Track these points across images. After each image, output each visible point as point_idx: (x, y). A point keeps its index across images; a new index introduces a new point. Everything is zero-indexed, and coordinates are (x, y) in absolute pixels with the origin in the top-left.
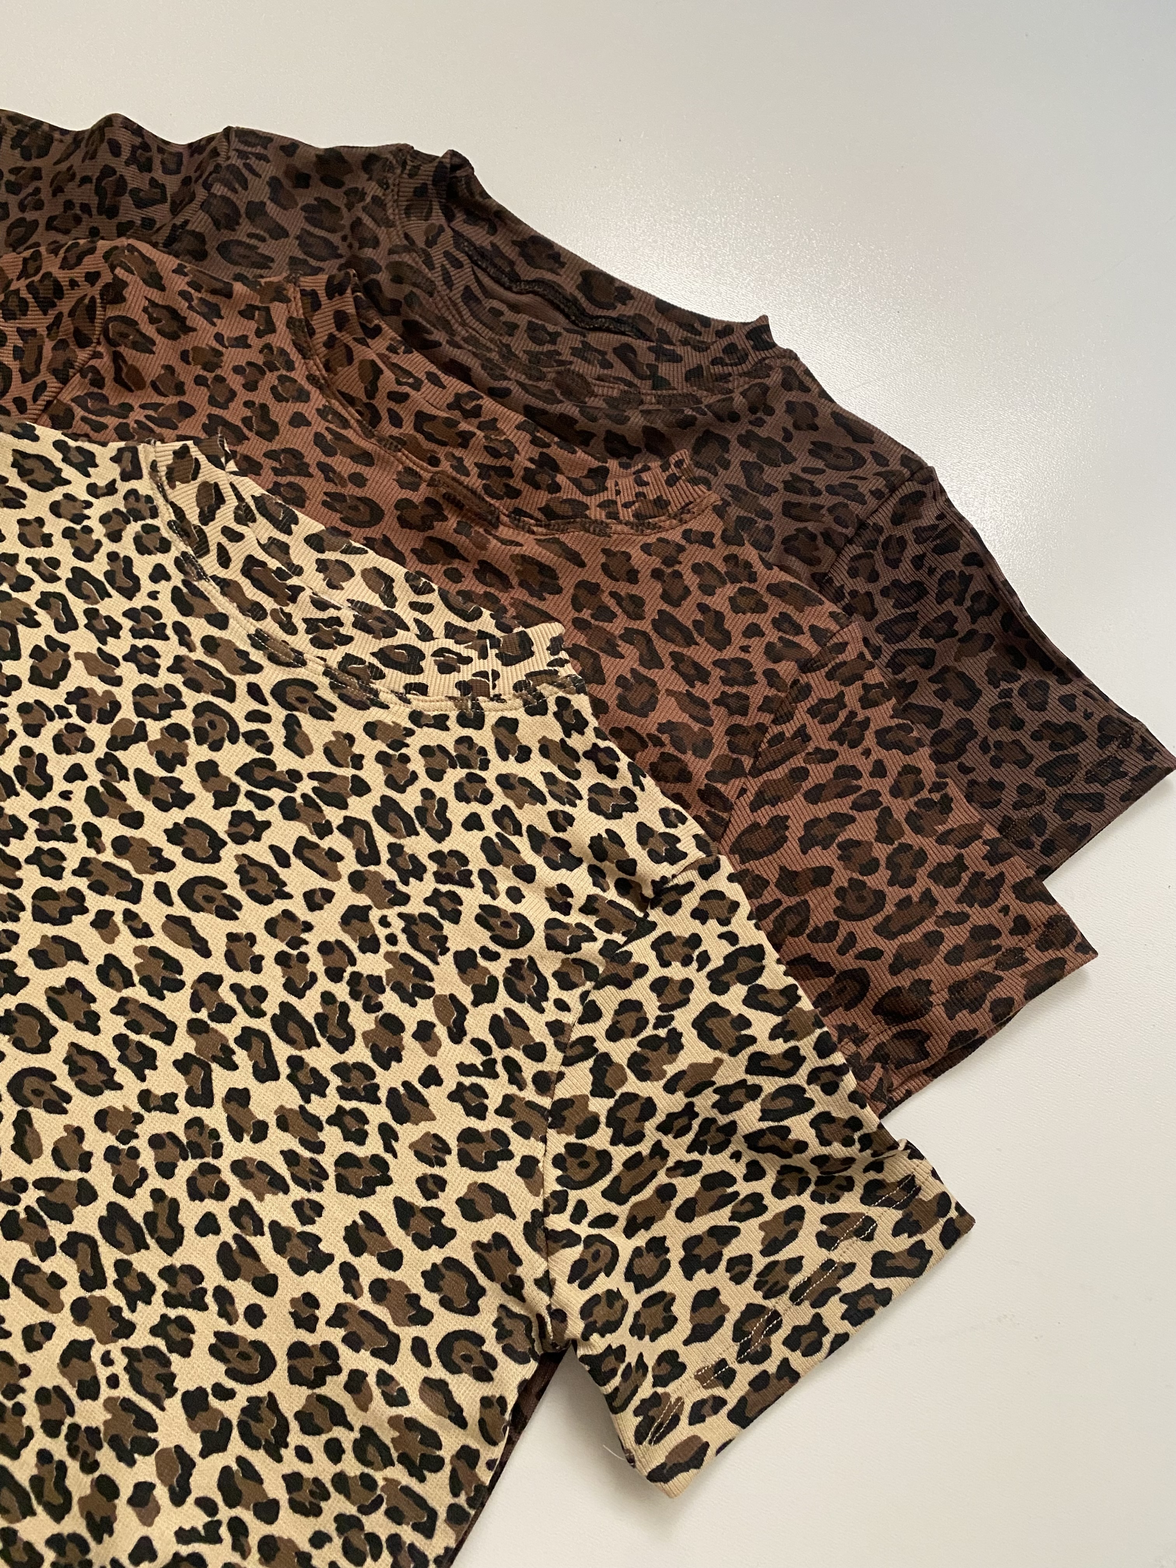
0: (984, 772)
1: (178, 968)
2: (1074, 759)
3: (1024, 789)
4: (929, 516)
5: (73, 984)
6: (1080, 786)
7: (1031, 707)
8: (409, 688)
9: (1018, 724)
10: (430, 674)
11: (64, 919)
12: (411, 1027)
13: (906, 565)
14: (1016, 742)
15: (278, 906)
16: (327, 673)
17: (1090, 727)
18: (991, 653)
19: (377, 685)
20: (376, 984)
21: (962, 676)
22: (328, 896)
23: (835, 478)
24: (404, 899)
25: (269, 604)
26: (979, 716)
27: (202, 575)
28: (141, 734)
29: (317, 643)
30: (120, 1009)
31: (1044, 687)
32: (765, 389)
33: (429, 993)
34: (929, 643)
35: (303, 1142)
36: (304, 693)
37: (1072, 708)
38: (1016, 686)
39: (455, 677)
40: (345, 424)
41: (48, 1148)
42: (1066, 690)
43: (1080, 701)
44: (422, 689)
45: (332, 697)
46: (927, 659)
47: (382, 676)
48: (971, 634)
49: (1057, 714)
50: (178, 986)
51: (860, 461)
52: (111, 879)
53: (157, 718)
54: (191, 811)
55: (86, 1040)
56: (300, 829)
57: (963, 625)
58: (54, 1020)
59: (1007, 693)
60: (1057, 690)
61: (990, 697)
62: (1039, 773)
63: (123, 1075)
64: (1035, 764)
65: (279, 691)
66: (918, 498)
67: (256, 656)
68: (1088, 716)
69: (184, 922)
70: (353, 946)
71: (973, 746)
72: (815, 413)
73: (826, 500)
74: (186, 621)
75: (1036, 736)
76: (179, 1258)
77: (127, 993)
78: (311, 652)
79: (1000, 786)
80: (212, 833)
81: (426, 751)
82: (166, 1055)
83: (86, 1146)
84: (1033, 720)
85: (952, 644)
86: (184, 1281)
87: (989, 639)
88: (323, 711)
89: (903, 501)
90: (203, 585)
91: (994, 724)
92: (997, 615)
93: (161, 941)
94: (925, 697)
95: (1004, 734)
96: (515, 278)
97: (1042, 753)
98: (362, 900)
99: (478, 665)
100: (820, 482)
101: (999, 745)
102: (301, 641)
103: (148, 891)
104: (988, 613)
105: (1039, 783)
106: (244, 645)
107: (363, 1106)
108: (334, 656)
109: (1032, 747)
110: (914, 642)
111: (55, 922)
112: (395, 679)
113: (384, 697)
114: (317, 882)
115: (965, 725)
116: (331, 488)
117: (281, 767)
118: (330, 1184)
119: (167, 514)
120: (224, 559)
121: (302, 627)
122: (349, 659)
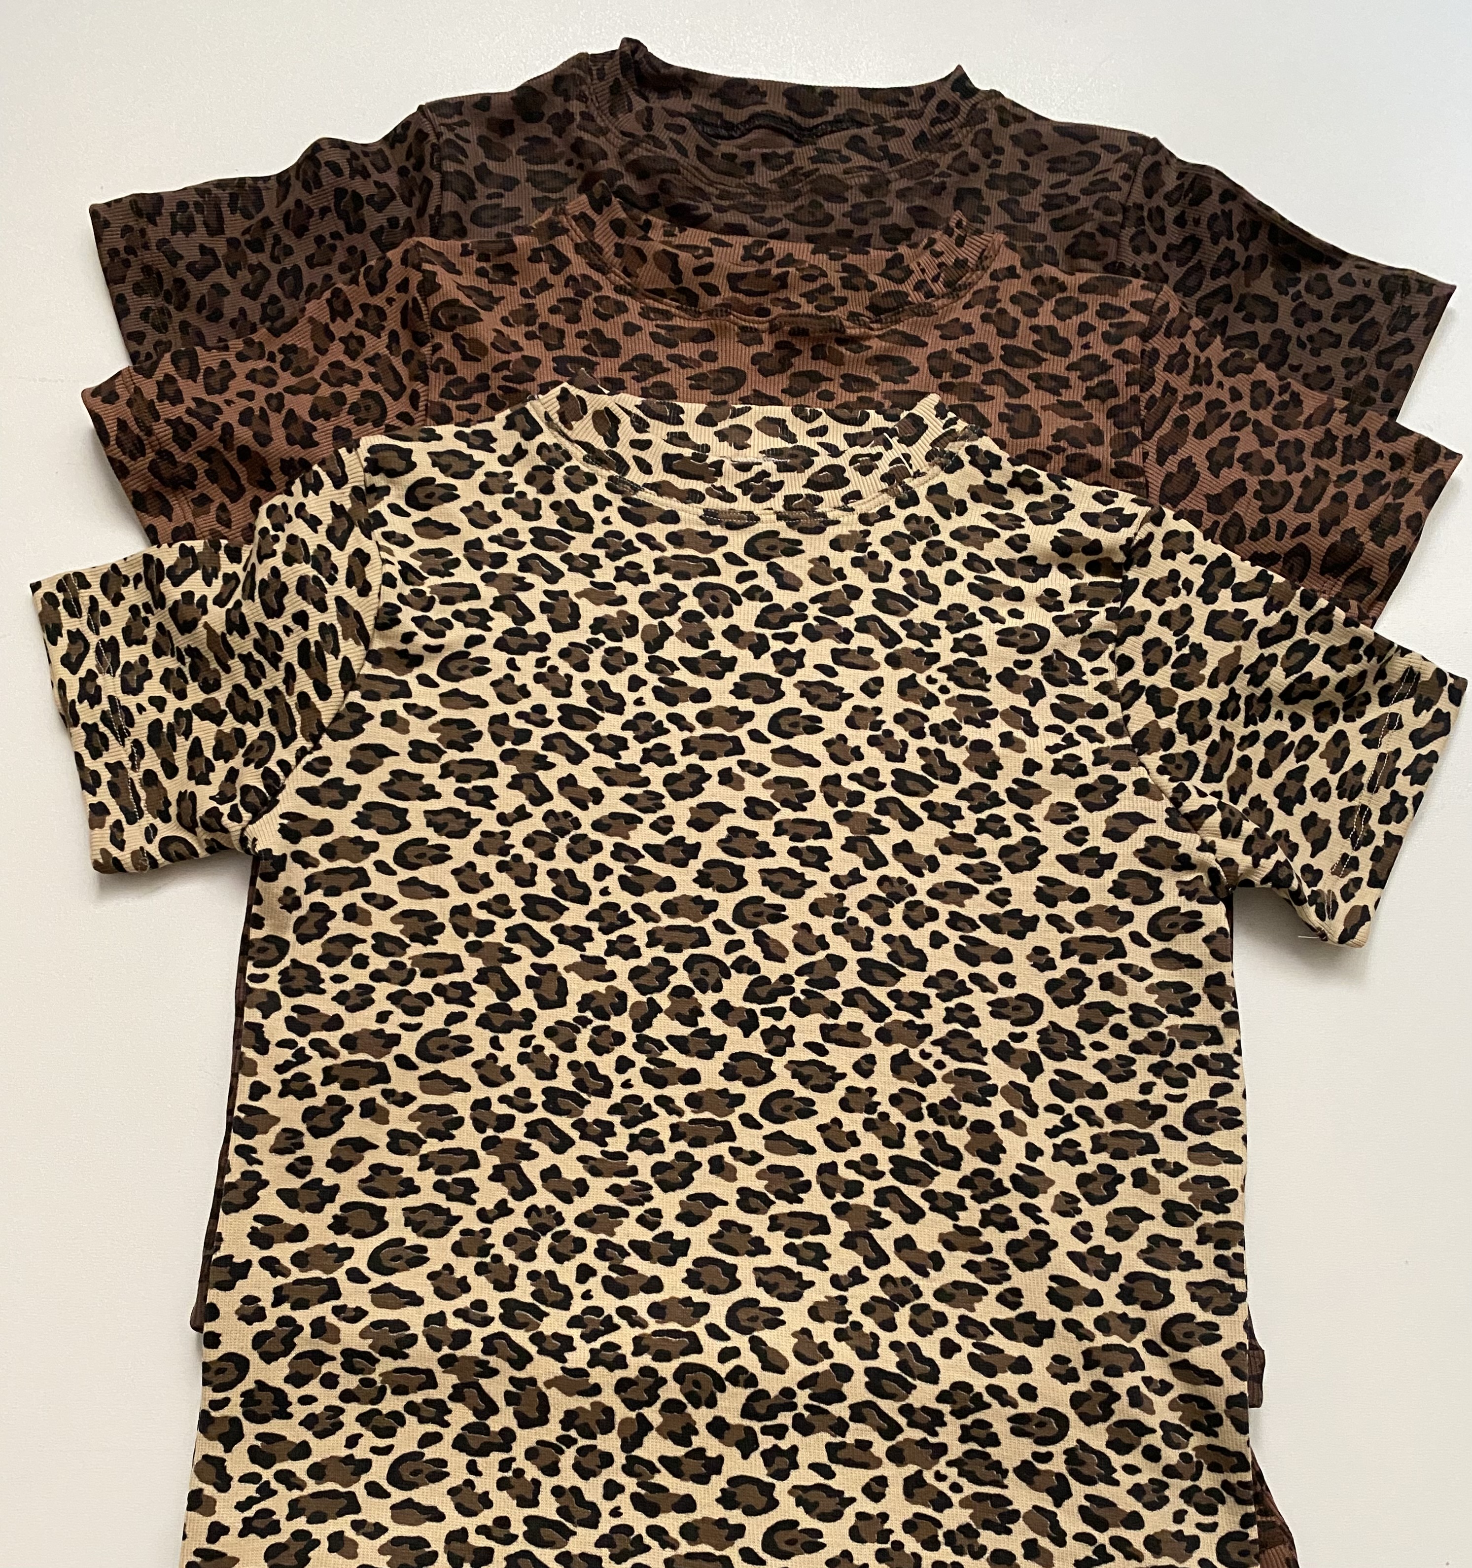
0: (1310, 364)
1: (803, 783)
2: (1373, 322)
3: (1346, 363)
4: (1170, 181)
5: (734, 831)
6: (1387, 341)
7: (1320, 297)
8: (845, 499)
9: (1317, 316)
10: (856, 481)
11: (698, 790)
12: (996, 742)
13: (1171, 228)
14: (1323, 330)
15: (847, 707)
16: (780, 517)
17: (1374, 292)
18: (1270, 269)
19: (820, 509)
20: (951, 725)
21: (1257, 297)
22: (879, 681)
23: (1084, 180)
24: (936, 657)
25: (700, 486)
26: (1285, 323)
27: (636, 488)
28: (666, 632)
29: (757, 499)
30: (780, 829)
31: (1323, 278)
32: (989, 133)
33: (994, 713)
34: (1222, 281)
35: (968, 855)
36: (772, 542)
37: (1353, 284)
38: (1301, 287)
39: (877, 474)
40: (668, 315)
41: (790, 946)
42: (1341, 272)
43: (1356, 274)
44: (857, 495)
45: (794, 535)
46: (1225, 294)
47: (820, 500)
48: (1249, 259)
49: (1343, 294)
50: (811, 795)
51: (1095, 159)
52: (713, 745)
53: (670, 613)
54: (740, 669)
55: (768, 863)
56: (829, 644)
57: (1241, 257)
58: (737, 861)
59: (1297, 296)
60: (1334, 276)
61: (1285, 305)
62: (1352, 344)
63: (811, 874)
64: (1345, 341)
65: (751, 548)
66: (1155, 168)
67: (716, 531)
68: (1367, 284)
69: (787, 749)
70: (919, 708)
71: (1292, 347)
72: (1038, 135)
73: (1085, 202)
74: (646, 529)
75: (1335, 319)
76: (932, 969)
77: (777, 817)
78: (757, 509)
79: (1328, 369)
80: (766, 677)
81: (886, 541)
82: (833, 846)
83: (816, 933)
84: (1327, 307)
85: (1239, 273)
86: (944, 981)
87: (1264, 259)
88: (793, 549)
89: (1146, 175)
90: (642, 495)
91: (1299, 323)
92: (1263, 234)
93: (778, 770)
94: (1238, 326)
95: (1312, 328)
96: (730, 126)
97: (1346, 329)
98: (906, 672)
99: (889, 456)
100: (1072, 190)
101: (1311, 338)
102: (744, 503)
103: (746, 741)
104: (1254, 236)
105: (1356, 352)
106: (702, 527)
107: (995, 811)
108: (777, 502)
109: (1336, 328)
110: (1209, 285)
111: (692, 795)
112: (831, 498)
113: (831, 516)
114: (865, 676)
115: (1277, 334)
116: (691, 372)
117: (787, 605)
118: (1004, 872)
119: (578, 454)
120: (646, 469)
121: (738, 492)
122: (789, 499)
